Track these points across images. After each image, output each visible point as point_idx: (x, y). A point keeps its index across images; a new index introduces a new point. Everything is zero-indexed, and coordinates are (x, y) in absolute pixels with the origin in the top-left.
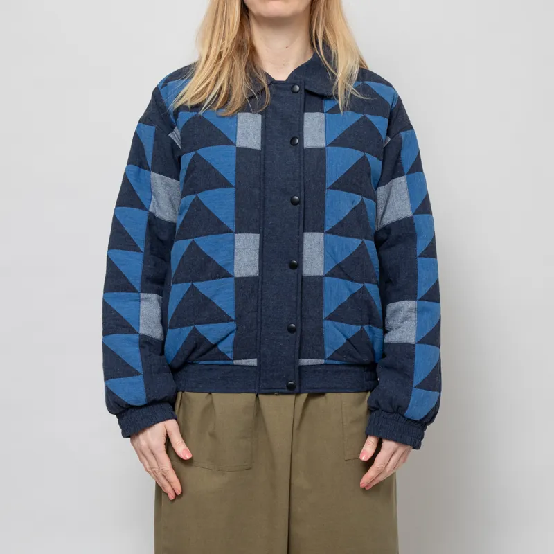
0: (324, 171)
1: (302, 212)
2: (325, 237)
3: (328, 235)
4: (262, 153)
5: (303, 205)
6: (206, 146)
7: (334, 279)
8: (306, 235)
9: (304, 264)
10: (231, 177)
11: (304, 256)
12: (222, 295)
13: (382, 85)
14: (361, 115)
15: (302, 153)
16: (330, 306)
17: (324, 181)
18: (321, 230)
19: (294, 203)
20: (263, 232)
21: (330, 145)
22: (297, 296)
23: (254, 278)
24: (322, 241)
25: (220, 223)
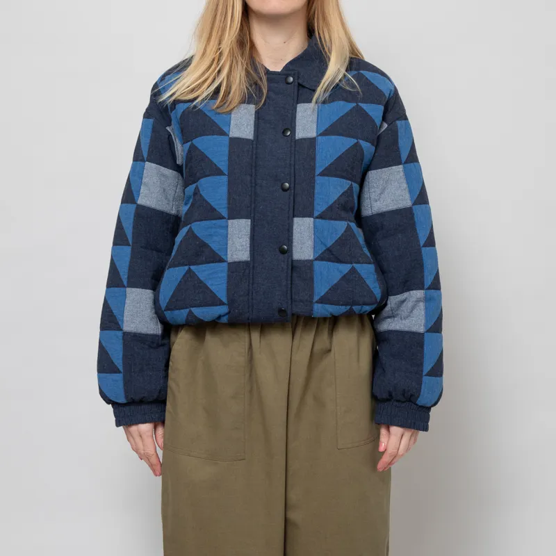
0: (314, 159)
1: (292, 198)
2: (314, 222)
3: (317, 220)
4: (254, 142)
5: (293, 191)
6: (201, 135)
7: (325, 262)
8: (296, 220)
9: (294, 249)
10: (223, 166)
11: (294, 240)
12: (215, 278)
13: (377, 75)
14: (354, 105)
15: (293, 144)
16: (321, 289)
17: (314, 169)
18: (310, 215)
19: (285, 190)
20: (254, 217)
21: (321, 135)
22: (287, 280)
23: (246, 263)
24: (312, 225)
25: (213, 210)
